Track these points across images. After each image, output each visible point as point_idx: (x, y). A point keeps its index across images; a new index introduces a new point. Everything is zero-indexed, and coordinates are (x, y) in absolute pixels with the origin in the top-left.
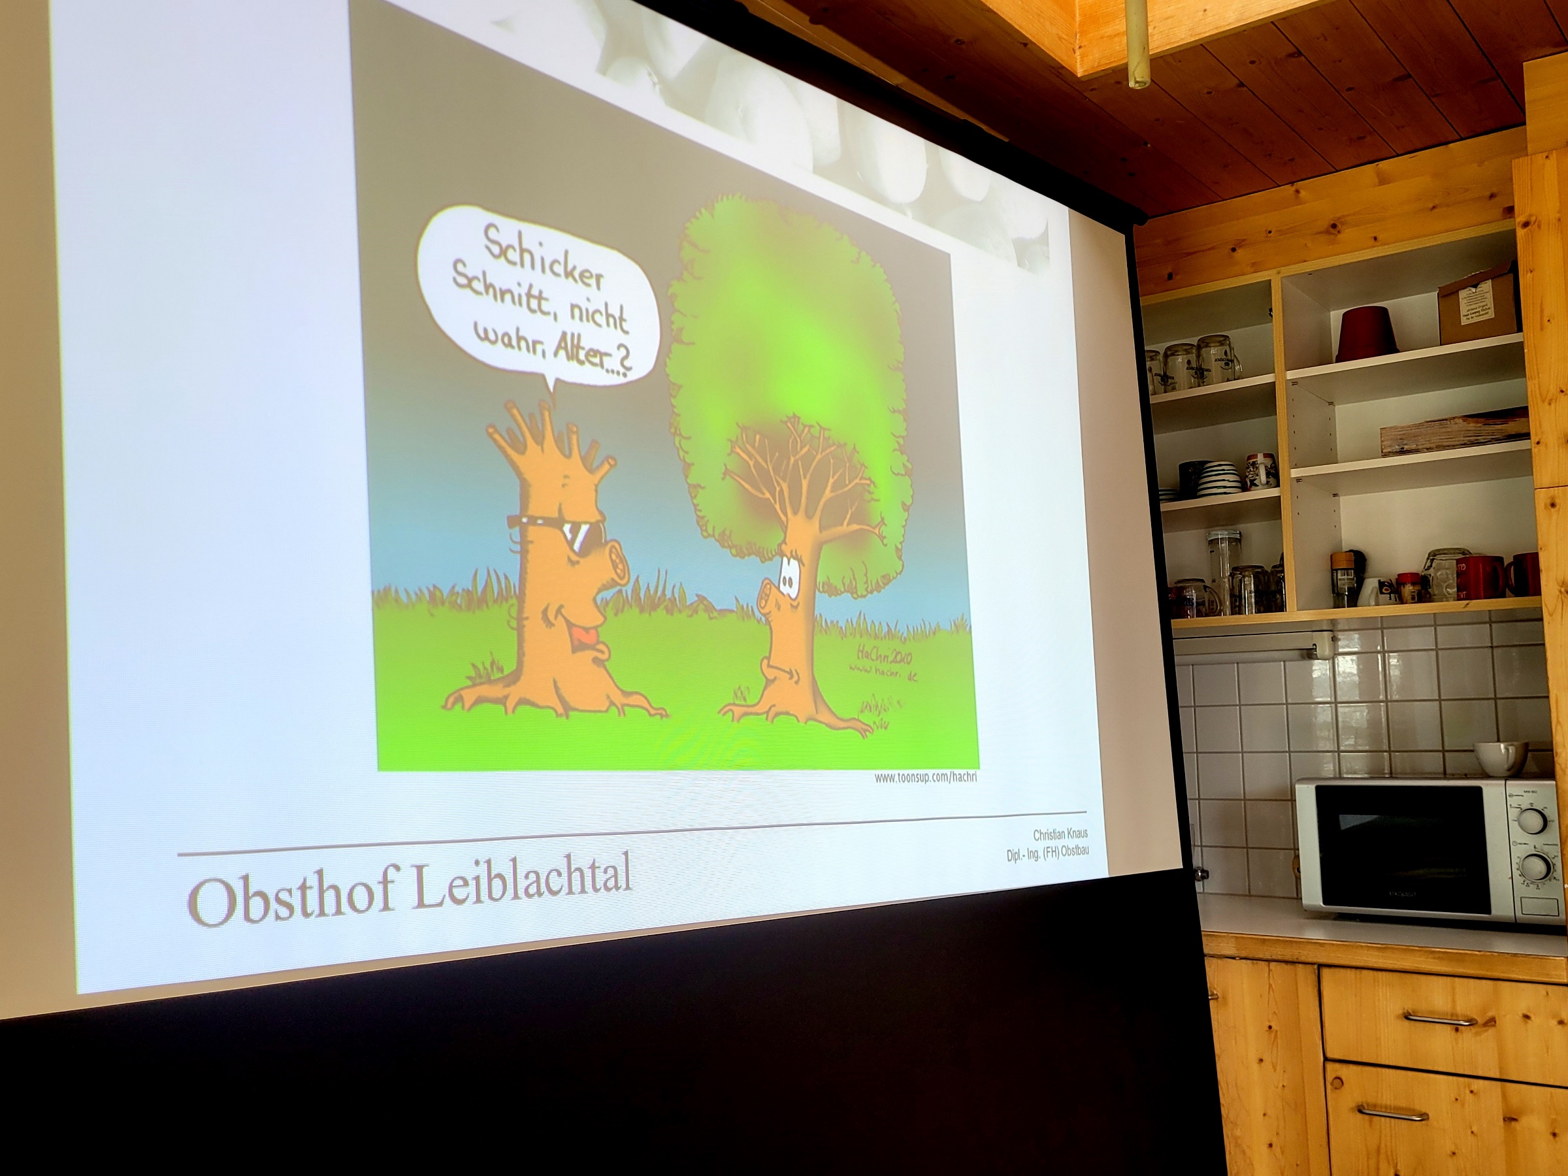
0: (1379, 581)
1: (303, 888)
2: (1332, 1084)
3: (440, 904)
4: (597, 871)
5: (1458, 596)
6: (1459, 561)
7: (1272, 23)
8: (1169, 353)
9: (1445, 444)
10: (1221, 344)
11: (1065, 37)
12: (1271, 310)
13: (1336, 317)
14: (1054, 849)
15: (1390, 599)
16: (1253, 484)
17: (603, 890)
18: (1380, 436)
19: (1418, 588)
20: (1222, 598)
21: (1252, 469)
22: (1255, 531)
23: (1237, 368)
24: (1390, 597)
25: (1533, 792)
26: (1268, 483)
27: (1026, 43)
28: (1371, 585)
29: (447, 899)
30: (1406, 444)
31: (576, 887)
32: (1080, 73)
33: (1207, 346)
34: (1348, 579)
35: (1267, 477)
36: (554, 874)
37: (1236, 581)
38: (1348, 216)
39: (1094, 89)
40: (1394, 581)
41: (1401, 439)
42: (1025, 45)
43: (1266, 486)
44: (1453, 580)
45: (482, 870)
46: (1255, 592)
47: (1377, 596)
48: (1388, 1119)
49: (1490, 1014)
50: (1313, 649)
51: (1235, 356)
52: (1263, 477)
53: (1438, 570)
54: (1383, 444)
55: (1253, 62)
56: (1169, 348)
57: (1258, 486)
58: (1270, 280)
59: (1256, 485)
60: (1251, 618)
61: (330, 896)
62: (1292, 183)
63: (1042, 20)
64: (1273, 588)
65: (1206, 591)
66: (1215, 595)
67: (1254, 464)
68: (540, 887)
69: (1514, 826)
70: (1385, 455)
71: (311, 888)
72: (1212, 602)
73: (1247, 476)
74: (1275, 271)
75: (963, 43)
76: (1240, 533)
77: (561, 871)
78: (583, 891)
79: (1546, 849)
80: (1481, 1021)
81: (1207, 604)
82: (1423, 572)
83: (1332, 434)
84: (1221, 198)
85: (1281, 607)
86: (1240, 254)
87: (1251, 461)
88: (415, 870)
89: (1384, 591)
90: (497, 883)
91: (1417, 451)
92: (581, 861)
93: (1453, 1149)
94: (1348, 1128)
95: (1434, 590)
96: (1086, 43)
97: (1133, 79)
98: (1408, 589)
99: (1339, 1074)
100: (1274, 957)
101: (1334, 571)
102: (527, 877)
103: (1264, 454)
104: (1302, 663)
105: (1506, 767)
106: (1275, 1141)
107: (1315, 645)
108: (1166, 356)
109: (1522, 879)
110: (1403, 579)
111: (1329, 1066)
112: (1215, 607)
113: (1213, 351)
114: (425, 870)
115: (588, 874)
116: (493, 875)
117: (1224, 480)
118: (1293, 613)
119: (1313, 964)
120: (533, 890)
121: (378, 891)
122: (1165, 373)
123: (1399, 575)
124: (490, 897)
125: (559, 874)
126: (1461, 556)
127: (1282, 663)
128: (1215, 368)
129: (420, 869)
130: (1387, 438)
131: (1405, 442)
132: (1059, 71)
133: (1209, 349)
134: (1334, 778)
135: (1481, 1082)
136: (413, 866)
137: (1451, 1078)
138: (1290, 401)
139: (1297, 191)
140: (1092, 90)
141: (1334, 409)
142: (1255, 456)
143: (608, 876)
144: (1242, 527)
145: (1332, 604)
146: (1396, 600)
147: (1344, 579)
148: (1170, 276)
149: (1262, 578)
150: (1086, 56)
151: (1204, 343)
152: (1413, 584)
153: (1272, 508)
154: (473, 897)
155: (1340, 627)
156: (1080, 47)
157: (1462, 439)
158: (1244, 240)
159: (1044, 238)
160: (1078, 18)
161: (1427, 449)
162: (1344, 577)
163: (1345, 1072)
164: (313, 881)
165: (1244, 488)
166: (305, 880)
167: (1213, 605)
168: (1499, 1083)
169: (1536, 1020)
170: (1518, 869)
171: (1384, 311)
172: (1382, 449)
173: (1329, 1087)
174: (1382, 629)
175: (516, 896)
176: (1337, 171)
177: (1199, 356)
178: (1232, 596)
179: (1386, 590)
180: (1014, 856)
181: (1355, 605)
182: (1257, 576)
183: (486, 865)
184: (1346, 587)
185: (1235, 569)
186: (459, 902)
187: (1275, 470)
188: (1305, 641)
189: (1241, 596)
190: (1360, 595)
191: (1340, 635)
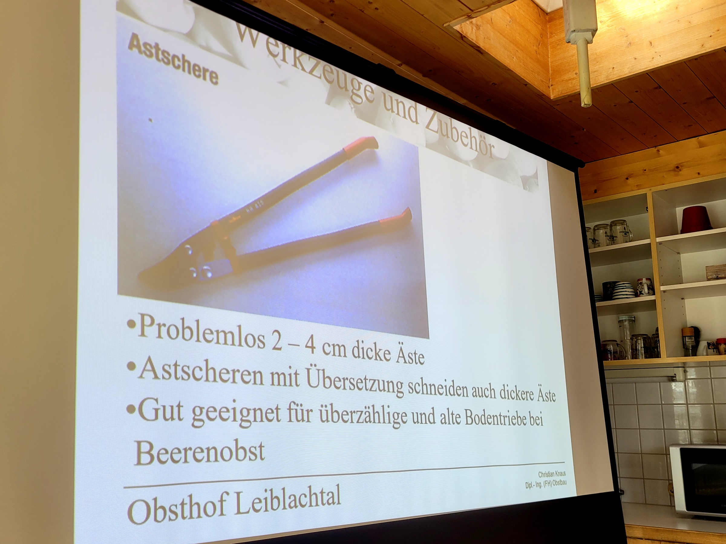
0: (708, 342)
1: (183, 504)
3: (248, 512)
4: (324, 494)
7: (647, 73)
8: (596, 228)
10: (622, 224)
11: (544, 80)
12: (647, 208)
13: (679, 211)
14: (549, 482)
16: (641, 293)
17: (326, 504)
18: (705, 271)
20: (626, 349)
21: (640, 286)
22: (642, 316)
23: (631, 236)
24: (714, 351)
26: (649, 293)
27: (526, 84)
28: (703, 344)
29: (251, 510)
30: (719, 275)
31: (314, 503)
32: (552, 97)
33: (615, 225)
34: (691, 341)
35: (648, 290)
36: (303, 496)
37: (634, 341)
38: (684, 162)
39: (559, 105)
40: (715, 343)
41: (716, 272)
42: (526, 85)
43: (648, 295)
45: (268, 494)
46: (644, 347)
47: (707, 349)
50: (674, 376)
51: (629, 230)
52: (646, 290)
54: (707, 274)
55: (637, 92)
56: (596, 226)
57: (644, 294)
58: (646, 193)
59: (643, 294)
60: (642, 361)
61: (195, 508)
62: (655, 147)
63: (533, 73)
64: (653, 345)
65: (618, 346)
66: (623, 348)
67: (641, 283)
68: (296, 503)
70: (708, 280)
71: (186, 504)
72: (621, 352)
73: (638, 289)
74: (649, 189)
75: (496, 84)
76: (634, 317)
77: (306, 494)
78: (317, 505)
81: (618, 352)
83: (680, 268)
84: (620, 154)
85: (658, 355)
86: (630, 181)
87: (640, 282)
88: (236, 495)
89: (710, 347)
90: (275, 501)
91: (724, 278)
92: (316, 489)
96: (554, 84)
97: (584, 103)
98: (723, 347)
100: (663, 539)
101: (683, 337)
102: (290, 498)
103: (646, 278)
104: (668, 383)
107: (675, 374)
108: (594, 230)
110: (720, 341)
113: (618, 227)
114: (241, 494)
115: (319, 496)
116: (273, 497)
117: (626, 291)
118: (664, 359)
120: (293, 504)
121: (218, 505)
122: (594, 239)
123: (717, 339)
124: (272, 508)
125: (306, 496)
127: (658, 383)
128: (620, 236)
129: (238, 494)
130: (709, 271)
131: (719, 273)
132: (542, 97)
133: (616, 226)
134: (688, 444)
138: (659, 252)
139: (658, 151)
140: (557, 105)
141: (680, 256)
142: (642, 279)
143: (329, 497)
144: (635, 314)
145: (683, 355)
146: (717, 352)
148: (596, 191)
149: (647, 340)
150: (555, 89)
151: (613, 224)
152: (725, 344)
153: (652, 305)
154: (264, 509)
155: (687, 366)
156: (551, 86)
158: (632, 174)
159: (536, 176)
160: (550, 72)
162: (689, 340)
164: (187, 501)
165: (637, 295)
166: (183, 500)
167: (622, 353)
171: (704, 208)
172: (707, 276)
174: (710, 366)
175: (284, 508)
176: (678, 141)
177: (611, 230)
178: (632, 349)
179: (711, 347)
180: (529, 486)
181: (696, 355)
182: (644, 339)
183: (270, 492)
184: (690, 345)
185: (633, 336)
186: (257, 511)
187: (652, 286)
188: (670, 372)
189: (636, 350)
190: (698, 350)
191: (688, 369)
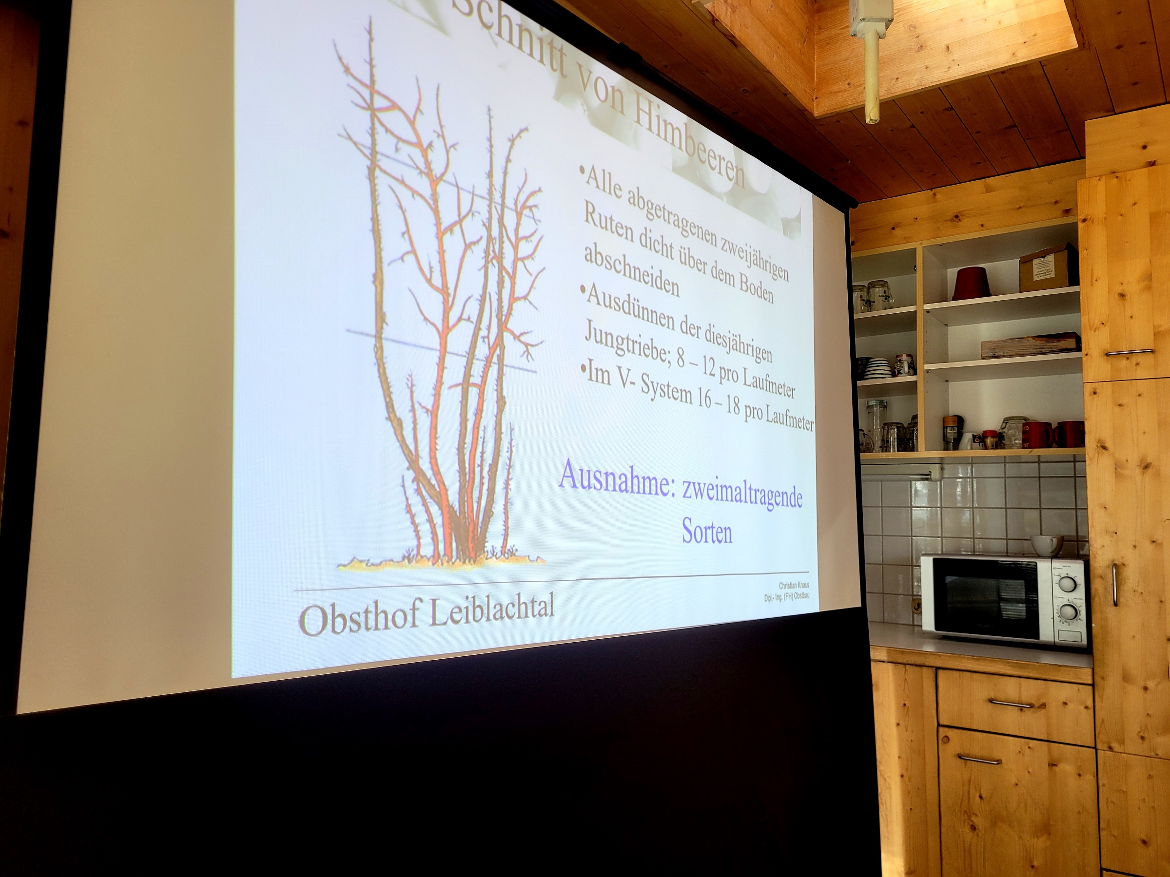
0: (973, 434)
1: (367, 612)
2: (942, 740)
3: (445, 623)
4: (535, 604)
5: (1023, 445)
6: (1024, 425)
7: (939, 88)
9: (1021, 353)
10: (883, 286)
11: (808, 91)
12: (916, 267)
13: (952, 273)
14: (790, 595)
15: (979, 446)
16: (899, 372)
17: (538, 616)
18: (981, 347)
19: (996, 439)
20: (875, 442)
21: (899, 363)
22: (897, 401)
23: (892, 301)
25: (1068, 566)
26: (909, 372)
27: (786, 94)
28: (967, 437)
29: (450, 621)
30: (997, 352)
31: (523, 614)
32: (816, 114)
33: (874, 287)
34: (953, 433)
35: (909, 369)
36: (511, 605)
37: (886, 431)
38: (965, 211)
39: (822, 124)
40: (981, 435)
41: (993, 349)
43: (907, 375)
44: (1020, 436)
45: (470, 603)
46: (897, 439)
47: (972, 444)
48: (976, 762)
49: (1043, 701)
50: (931, 475)
51: (891, 294)
52: (906, 369)
53: (1009, 430)
54: (982, 351)
55: (922, 113)
57: (902, 374)
58: (916, 248)
60: (894, 454)
61: (382, 617)
62: (932, 189)
63: (796, 80)
64: (908, 437)
65: (865, 437)
66: (870, 439)
67: (900, 360)
68: (503, 613)
69: (1056, 587)
70: (983, 358)
71: (371, 612)
73: (896, 368)
74: (919, 242)
75: (747, 91)
76: (887, 402)
77: (514, 603)
78: (526, 616)
79: (1075, 601)
80: (1037, 705)
82: (1000, 430)
83: (946, 344)
84: (887, 196)
86: (897, 232)
87: (898, 358)
88: (431, 602)
89: (976, 441)
90: (478, 610)
91: (1003, 357)
92: (526, 598)
93: (1016, 781)
94: (952, 769)
95: (1006, 441)
97: (869, 118)
98: (989, 441)
99: (947, 734)
100: (909, 662)
101: (945, 427)
102: (495, 607)
103: (907, 354)
105: (1050, 550)
106: (905, 774)
107: (931, 472)
109: (1060, 619)
110: (986, 434)
111: (941, 729)
112: (870, 446)
113: (877, 290)
114: (437, 602)
115: (530, 605)
116: (476, 606)
117: (881, 370)
118: (922, 452)
119: (932, 667)
120: (498, 615)
121: (410, 614)
123: (984, 432)
124: (474, 619)
125: (514, 606)
126: (1024, 421)
127: (909, 482)
128: (878, 301)
129: (434, 601)
130: (985, 348)
131: (997, 351)
133: (875, 289)
134: (943, 554)
135: (1035, 742)
136: (430, 599)
137: (1016, 739)
138: (924, 323)
139: (935, 194)
141: (948, 329)
142: (901, 355)
143: (541, 607)
144: (887, 398)
145: (943, 448)
146: (983, 447)
147: (951, 433)
149: (902, 431)
150: (820, 104)
151: (872, 285)
152: (993, 437)
153: (912, 387)
154: (464, 620)
155: (946, 462)
156: (816, 98)
157: (1032, 350)
158: (900, 223)
159: (798, 218)
160: (816, 80)
161: (1010, 355)
162: (950, 431)
163: (951, 733)
164: (372, 607)
165: (894, 375)
166: (367, 607)
167: (868, 445)
168: (1046, 743)
169: (1071, 706)
170: (1057, 613)
171: (983, 270)
172: (982, 354)
173: (940, 742)
174: (972, 464)
175: (488, 619)
176: (961, 183)
177: (868, 293)
178: (883, 440)
180: (768, 598)
181: (957, 449)
182: (898, 428)
183: (472, 599)
184: (952, 438)
185: (885, 424)
186: (456, 622)
187: (913, 365)
188: (924, 469)
189: (888, 442)
190: (960, 444)
191: (946, 466)
